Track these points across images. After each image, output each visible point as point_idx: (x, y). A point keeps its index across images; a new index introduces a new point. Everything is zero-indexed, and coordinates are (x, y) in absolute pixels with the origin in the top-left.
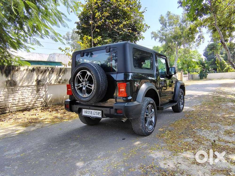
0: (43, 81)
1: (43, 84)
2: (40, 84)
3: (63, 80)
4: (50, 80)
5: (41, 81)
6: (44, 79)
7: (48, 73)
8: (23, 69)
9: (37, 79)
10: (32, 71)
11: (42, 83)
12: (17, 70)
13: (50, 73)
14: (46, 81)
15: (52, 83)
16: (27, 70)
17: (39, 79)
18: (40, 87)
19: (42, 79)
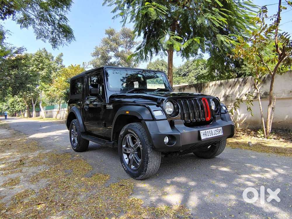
0: (231, 96)
1: (231, 100)
2: (228, 100)
3: (263, 93)
4: (241, 95)
5: (229, 97)
6: (232, 94)
7: (238, 86)
8: (212, 85)
9: (225, 94)
10: (219, 86)
11: (230, 98)
12: (207, 87)
13: (240, 85)
14: (236, 96)
15: (243, 98)
16: (215, 85)
17: (227, 94)
18: (228, 104)
19: (230, 94)
